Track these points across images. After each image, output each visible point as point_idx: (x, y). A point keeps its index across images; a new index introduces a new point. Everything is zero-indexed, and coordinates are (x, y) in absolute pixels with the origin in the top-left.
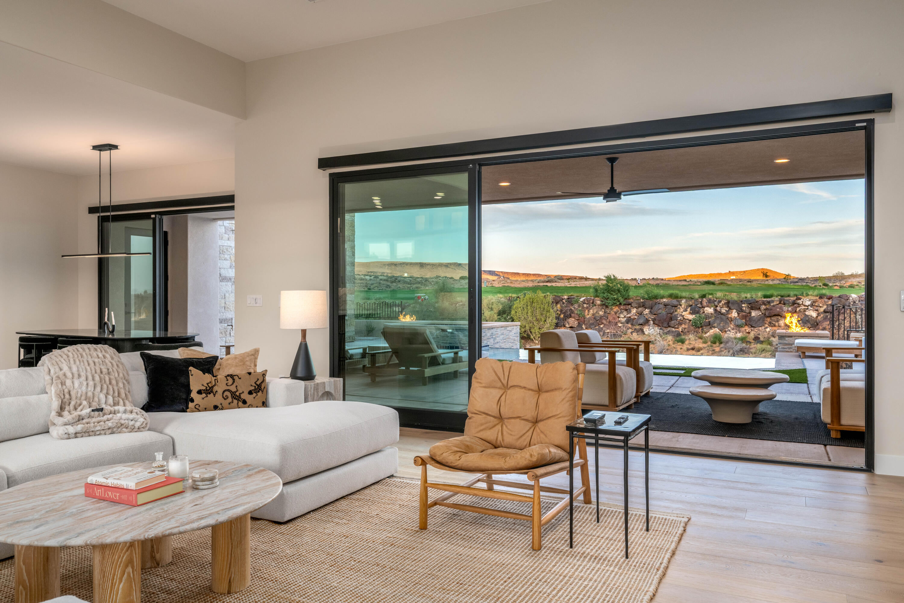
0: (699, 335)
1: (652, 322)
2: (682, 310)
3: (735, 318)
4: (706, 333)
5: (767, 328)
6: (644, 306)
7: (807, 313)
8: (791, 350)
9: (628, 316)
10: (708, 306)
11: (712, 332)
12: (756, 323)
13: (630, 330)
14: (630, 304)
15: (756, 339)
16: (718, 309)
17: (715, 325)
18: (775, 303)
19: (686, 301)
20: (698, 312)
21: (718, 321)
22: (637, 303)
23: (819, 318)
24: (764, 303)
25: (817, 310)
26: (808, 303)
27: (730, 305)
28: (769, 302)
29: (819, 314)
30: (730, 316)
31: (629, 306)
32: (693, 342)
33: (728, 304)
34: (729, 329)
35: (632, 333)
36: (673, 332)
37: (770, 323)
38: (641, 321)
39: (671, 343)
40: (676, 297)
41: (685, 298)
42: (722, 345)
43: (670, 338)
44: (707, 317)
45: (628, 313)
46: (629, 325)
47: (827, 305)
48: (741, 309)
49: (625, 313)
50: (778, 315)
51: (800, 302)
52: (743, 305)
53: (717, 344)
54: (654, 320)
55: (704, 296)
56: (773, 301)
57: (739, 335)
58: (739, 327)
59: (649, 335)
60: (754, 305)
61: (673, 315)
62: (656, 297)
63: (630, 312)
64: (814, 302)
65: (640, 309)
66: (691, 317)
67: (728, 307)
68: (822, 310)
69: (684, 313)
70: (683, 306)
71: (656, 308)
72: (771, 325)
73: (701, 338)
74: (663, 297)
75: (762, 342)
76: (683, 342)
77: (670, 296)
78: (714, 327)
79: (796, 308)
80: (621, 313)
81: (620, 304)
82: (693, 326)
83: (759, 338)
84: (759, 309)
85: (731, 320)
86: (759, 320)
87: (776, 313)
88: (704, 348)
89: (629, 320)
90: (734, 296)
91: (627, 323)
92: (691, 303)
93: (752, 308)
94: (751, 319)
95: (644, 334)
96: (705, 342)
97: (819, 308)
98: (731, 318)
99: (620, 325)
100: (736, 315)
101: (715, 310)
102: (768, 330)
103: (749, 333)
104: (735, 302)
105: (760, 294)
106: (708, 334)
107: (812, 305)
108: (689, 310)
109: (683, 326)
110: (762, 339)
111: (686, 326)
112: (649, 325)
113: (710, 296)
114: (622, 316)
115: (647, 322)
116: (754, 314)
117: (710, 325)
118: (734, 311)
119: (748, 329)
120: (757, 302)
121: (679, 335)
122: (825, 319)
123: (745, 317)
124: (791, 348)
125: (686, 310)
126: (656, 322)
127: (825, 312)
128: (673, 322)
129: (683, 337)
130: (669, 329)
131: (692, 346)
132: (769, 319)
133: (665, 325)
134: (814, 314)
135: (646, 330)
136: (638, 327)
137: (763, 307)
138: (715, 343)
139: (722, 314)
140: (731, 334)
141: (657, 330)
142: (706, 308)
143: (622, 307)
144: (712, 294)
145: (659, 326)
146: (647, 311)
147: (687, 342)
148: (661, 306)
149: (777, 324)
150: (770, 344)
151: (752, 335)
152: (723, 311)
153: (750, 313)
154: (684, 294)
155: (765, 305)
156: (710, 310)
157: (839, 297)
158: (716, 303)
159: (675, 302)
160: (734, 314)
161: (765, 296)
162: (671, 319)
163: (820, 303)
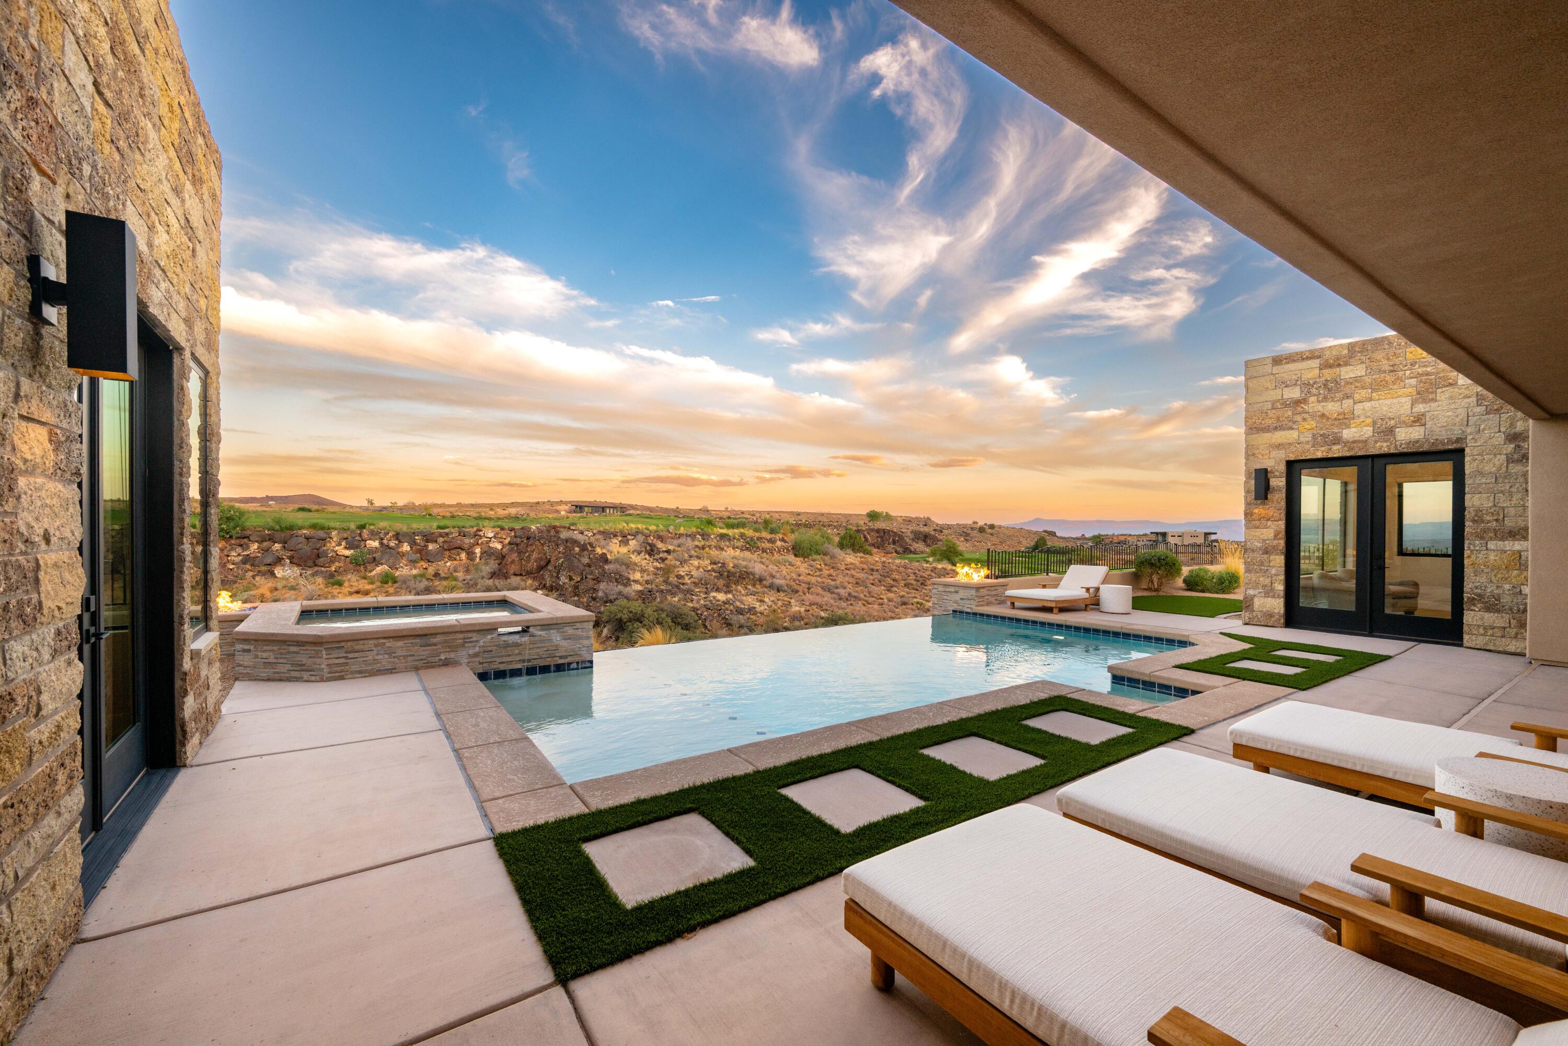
0: (362, 574)
1: (288, 561)
2: (334, 544)
3: (408, 552)
4: (371, 572)
5: (447, 562)
6: (272, 540)
7: (491, 545)
8: (984, 603)
9: (245, 553)
10: (370, 539)
11: (379, 569)
12: (435, 557)
13: (251, 574)
14: (248, 537)
15: (437, 575)
16: (385, 541)
17: (384, 561)
18: (454, 535)
19: (339, 533)
20: (358, 547)
21: (387, 557)
22: (259, 536)
23: (504, 550)
24: (441, 535)
25: (501, 542)
26: (491, 535)
27: (400, 537)
28: (447, 534)
29: (503, 546)
30: (400, 550)
31: (246, 540)
32: (356, 584)
33: (397, 536)
34: (401, 565)
35: (254, 577)
36: (322, 572)
37: (450, 556)
38: (269, 560)
39: (322, 586)
40: (323, 528)
41: (335, 529)
42: (396, 585)
43: (320, 580)
44: (372, 551)
45: (244, 550)
46: (248, 566)
47: (511, 537)
48: (414, 542)
49: (239, 550)
50: (460, 548)
51: (481, 533)
52: (416, 538)
53: (390, 584)
54: (291, 558)
55: (362, 527)
56: (452, 533)
57: (415, 572)
58: (413, 562)
59: (283, 578)
60: (429, 538)
61: (321, 550)
62: (291, 528)
63: (248, 548)
64: (497, 534)
65: (265, 544)
66: (348, 553)
67: (397, 539)
68: (507, 541)
69: (337, 548)
70: (335, 539)
71: (292, 543)
72: (451, 558)
73: (365, 578)
74: (301, 528)
75: (446, 578)
76: (340, 584)
77: (314, 526)
78: (382, 564)
79: (478, 540)
80: (232, 549)
81: (231, 537)
82: (351, 563)
83: (439, 574)
84: (436, 541)
85: (403, 555)
86: (437, 554)
87: (457, 546)
88: (373, 590)
89: (246, 560)
90: (403, 527)
91: (245, 564)
92: (345, 535)
93: (427, 541)
94: (428, 553)
95: (276, 577)
96: (372, 583)
97: (503, 540)
98: (402, 552)
99: (231, 567)
100: (408, 548)
101: (381, 544)
102: (448, 564)
103: (426, 569)
104: (405, 534)
105: (435, 525)
106: (374, 572)
107: (495, 537)
108: (344, 543)
109: (337, 564)
110: (443, 575)
111: (341, 565)
112: (284, 565)
113: (372, 527)
114: (233, 553)
115: (279, 561)
116: (431, 547)
117: (375, 562)
118: (406, 544)
119: (425, 565)
120: (433, 534)
121: (332, 576)
122: (511, 550)
123: (420, 551)
124: (983, 601)
125: (340, 545)
126: (295, 561)
127: (510, 543)
128: (321, 560)
129: (339, 578)
130: (316, 569)
131: (355, 589)
132: (447, 553)
133: (310, 563)
134: (499, 546)
135: (279, 572)
136: (264, 568)
137: (441, 540)
138: (387, 583)
139: (390, 548)
140: (404, 571)
141: (297, 570)
142: (368, 542)
143: (233, 542)
144: (373, 525)
145: (298, 565)
146: (277, 546)
147: (346, 584)
148: (302, 539)
149: (458, 558)
150: (456, 579)
151: (431, 570)
152: (392, 544)
153: (426, 546)
154: (332, 524)
155: (443, 537)
156: (375, 544)
157: (522, 528)
158: (382, 536)
159: (321, 534)
160: (406, 547)
161: (439, 527)
162: (318, 556)
163: (503, 534)
